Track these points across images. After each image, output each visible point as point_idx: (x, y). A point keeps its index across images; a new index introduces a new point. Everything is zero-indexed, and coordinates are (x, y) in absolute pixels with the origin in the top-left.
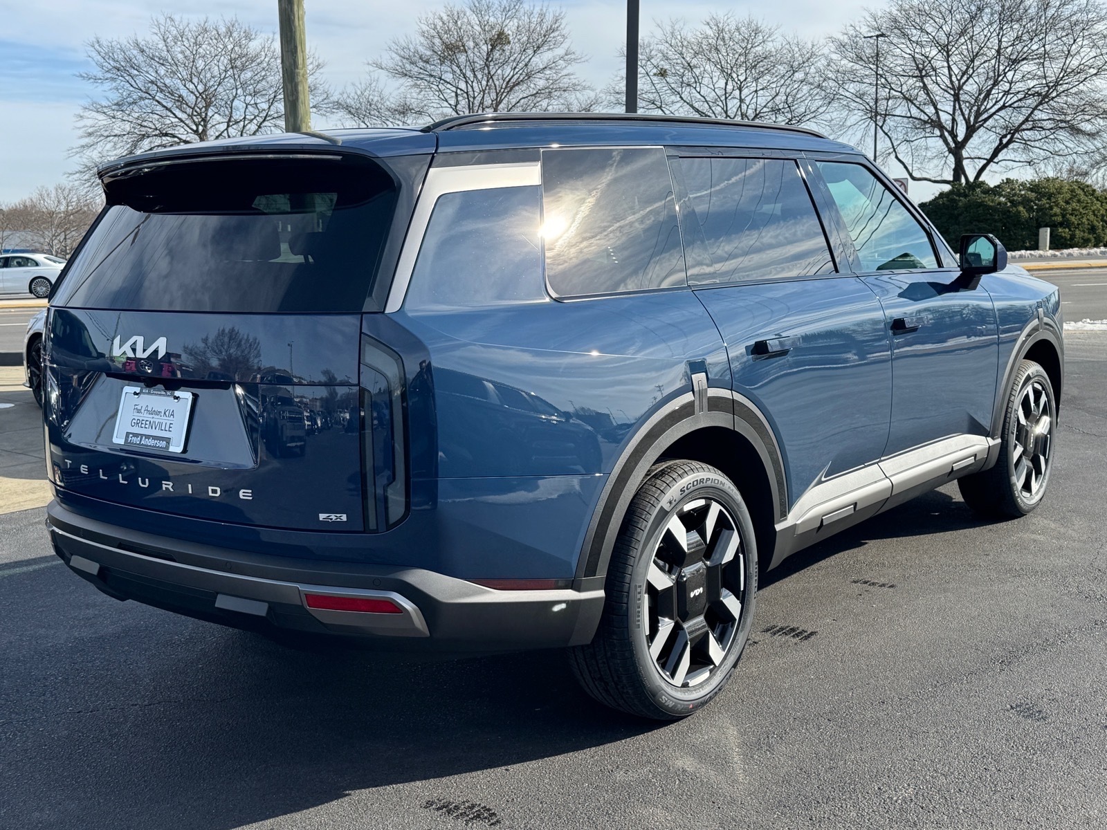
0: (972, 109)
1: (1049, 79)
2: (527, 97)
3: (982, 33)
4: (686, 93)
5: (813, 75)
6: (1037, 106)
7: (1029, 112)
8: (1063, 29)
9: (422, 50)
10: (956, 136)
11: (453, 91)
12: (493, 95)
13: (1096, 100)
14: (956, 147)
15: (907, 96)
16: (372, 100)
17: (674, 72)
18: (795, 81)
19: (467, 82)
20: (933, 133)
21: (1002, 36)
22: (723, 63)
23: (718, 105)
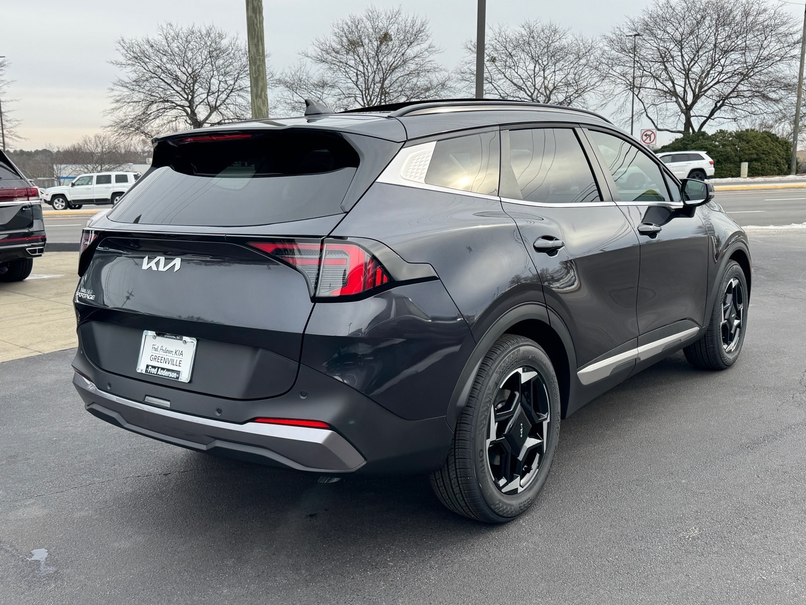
0: (697, 83)
1: (748, 64)
2: (403, 76)
3: (704, 33)
4: (508, 73)
5: (592, 61)
6: (740, 82)
7: (735, 86)
8: (758, 30)
9: (335, 45)
10: (687, 101)
11: (355, 72)
12: (381, 75)
13: (780, 78)
14: (686, 109)
15: (654, 75)
16: (302, 78)
17: (500, 58)
18: (580, 65)
19: (364, 66)
20: (671, 100)
21: (718, 35)
22: (532, 52)
23: (529, 81)
